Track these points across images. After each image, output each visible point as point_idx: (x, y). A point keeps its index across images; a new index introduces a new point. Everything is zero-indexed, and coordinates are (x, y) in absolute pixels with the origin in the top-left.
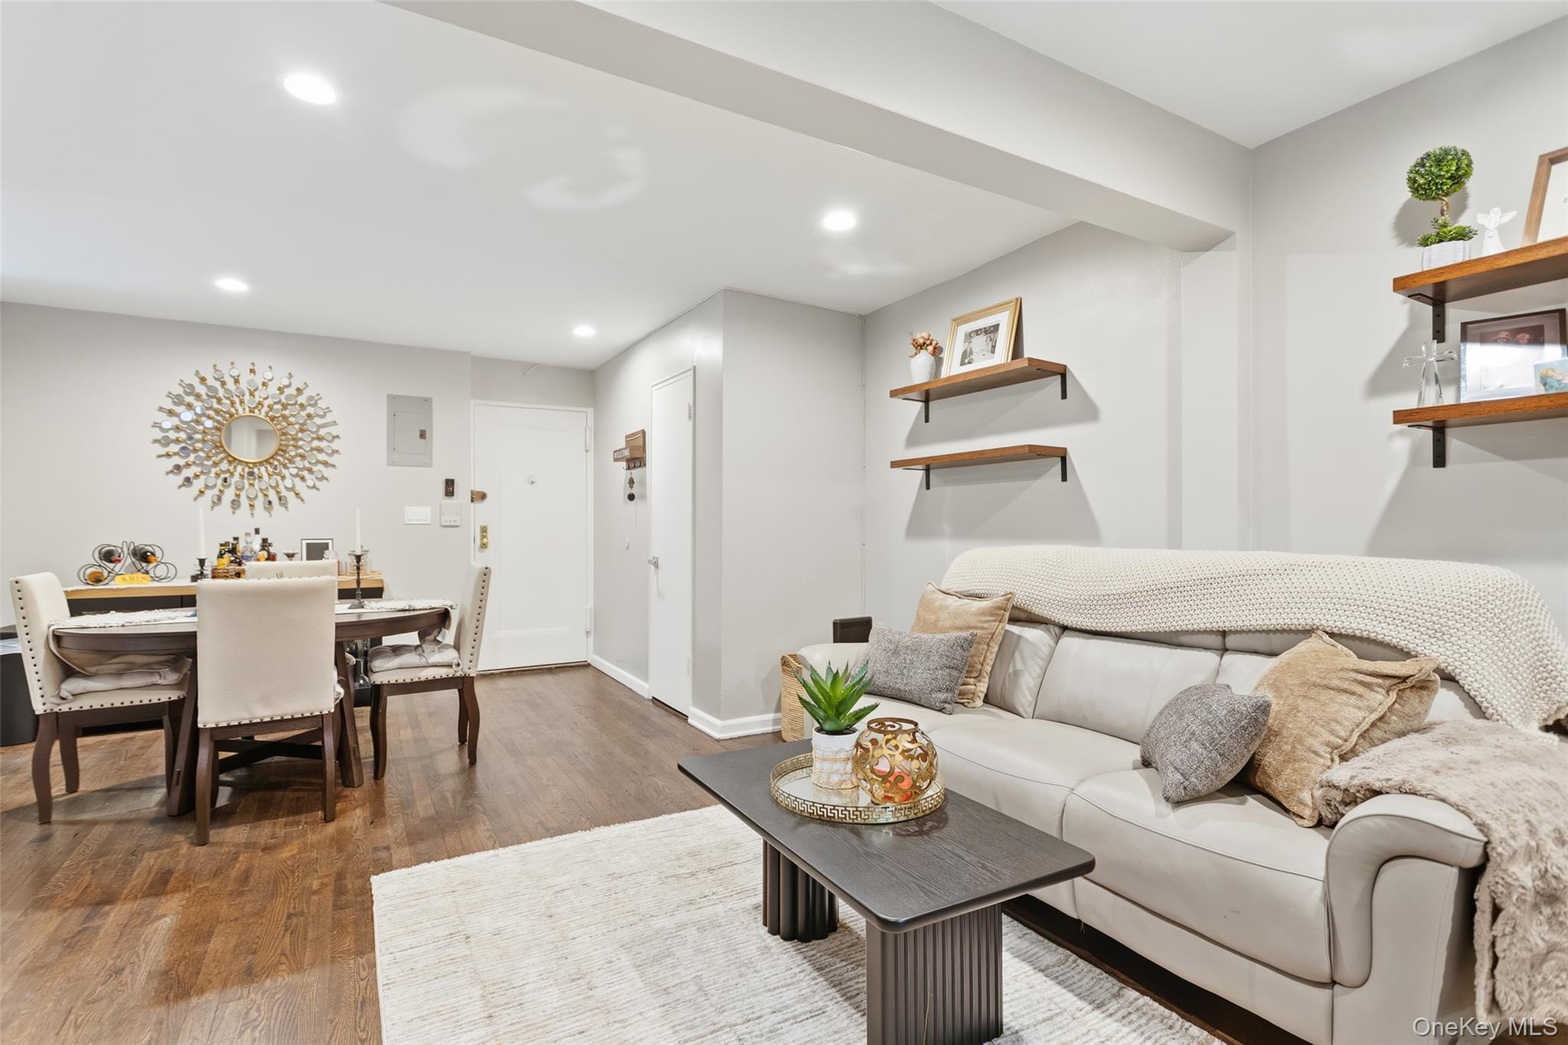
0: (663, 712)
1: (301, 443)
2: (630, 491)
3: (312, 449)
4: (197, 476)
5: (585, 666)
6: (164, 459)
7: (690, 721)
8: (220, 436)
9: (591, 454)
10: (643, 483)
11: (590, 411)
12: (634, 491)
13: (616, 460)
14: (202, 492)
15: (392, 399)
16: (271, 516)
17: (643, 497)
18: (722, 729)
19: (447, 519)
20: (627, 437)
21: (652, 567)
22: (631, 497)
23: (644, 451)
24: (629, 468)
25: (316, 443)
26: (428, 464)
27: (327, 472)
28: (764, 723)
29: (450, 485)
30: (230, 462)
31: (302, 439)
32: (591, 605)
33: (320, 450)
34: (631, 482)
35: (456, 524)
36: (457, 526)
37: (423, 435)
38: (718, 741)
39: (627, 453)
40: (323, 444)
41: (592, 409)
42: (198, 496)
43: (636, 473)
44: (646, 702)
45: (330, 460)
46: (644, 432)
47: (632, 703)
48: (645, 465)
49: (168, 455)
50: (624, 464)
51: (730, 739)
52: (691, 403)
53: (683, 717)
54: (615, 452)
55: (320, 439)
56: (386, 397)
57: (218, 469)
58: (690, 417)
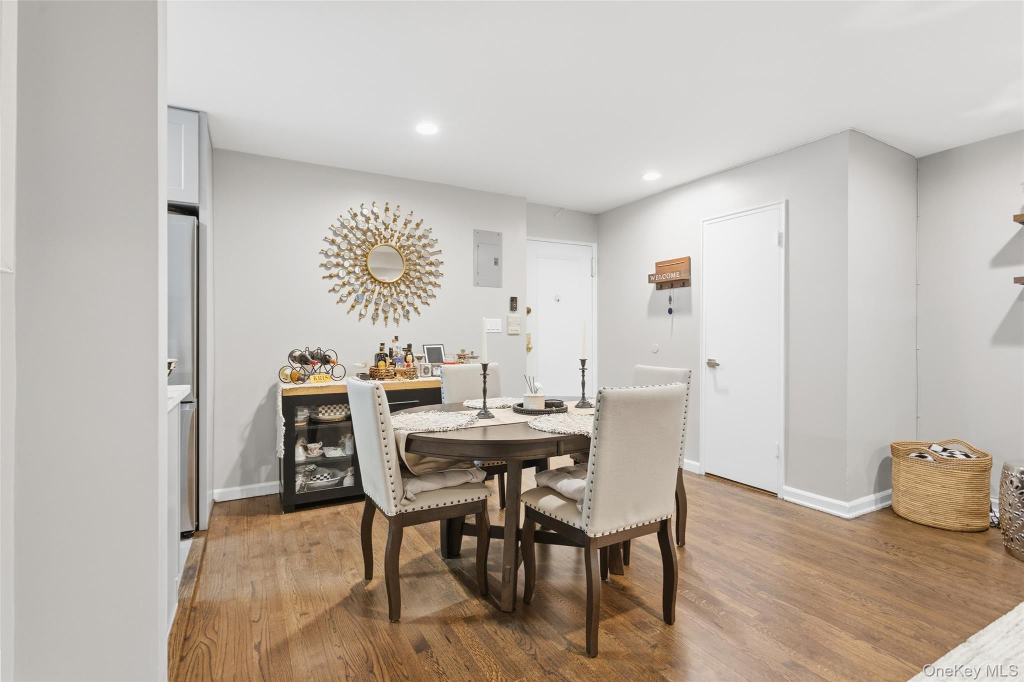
1: (418, 267)
3: (427, 273)
4: (350, 293)
6: (327, 279)
7: (779, 496)
8: (366, 261)
9: (595, 279)
10: (689, 300)
11: (591, 244)
13: (651, 282)
14: (353, 307)
15: (477, 232)
16: (398, 326)
17: (692, 311)
18: (850, 509)
19: (513, 329)
20: (659, 263)
21: (709, 368)
22: (671, 311)
23: (689, 274)
24: (661, 289)
25: (428, 268)
26: (499, 285)
27: (436, 291)
29: (514, 300)
30: (372, 283)
31: (419, 265)
33: (431, 273)
34: (668, 299)
35: (516, 333)
36: (518, 334)
37: (496, 263)
38: (848, 520)
40: (433, 269)
41: (596, 244)
42: (350, 310)
43: (674, 293)
45: (438, 281)
46: (689, 259)
48: (691, 285)
49: (331, 276)
50: (653, 286)
52: (783, 230)
55: (431, 264)
56: (473, 231)
57: (363, 288)
58: (780, 243)
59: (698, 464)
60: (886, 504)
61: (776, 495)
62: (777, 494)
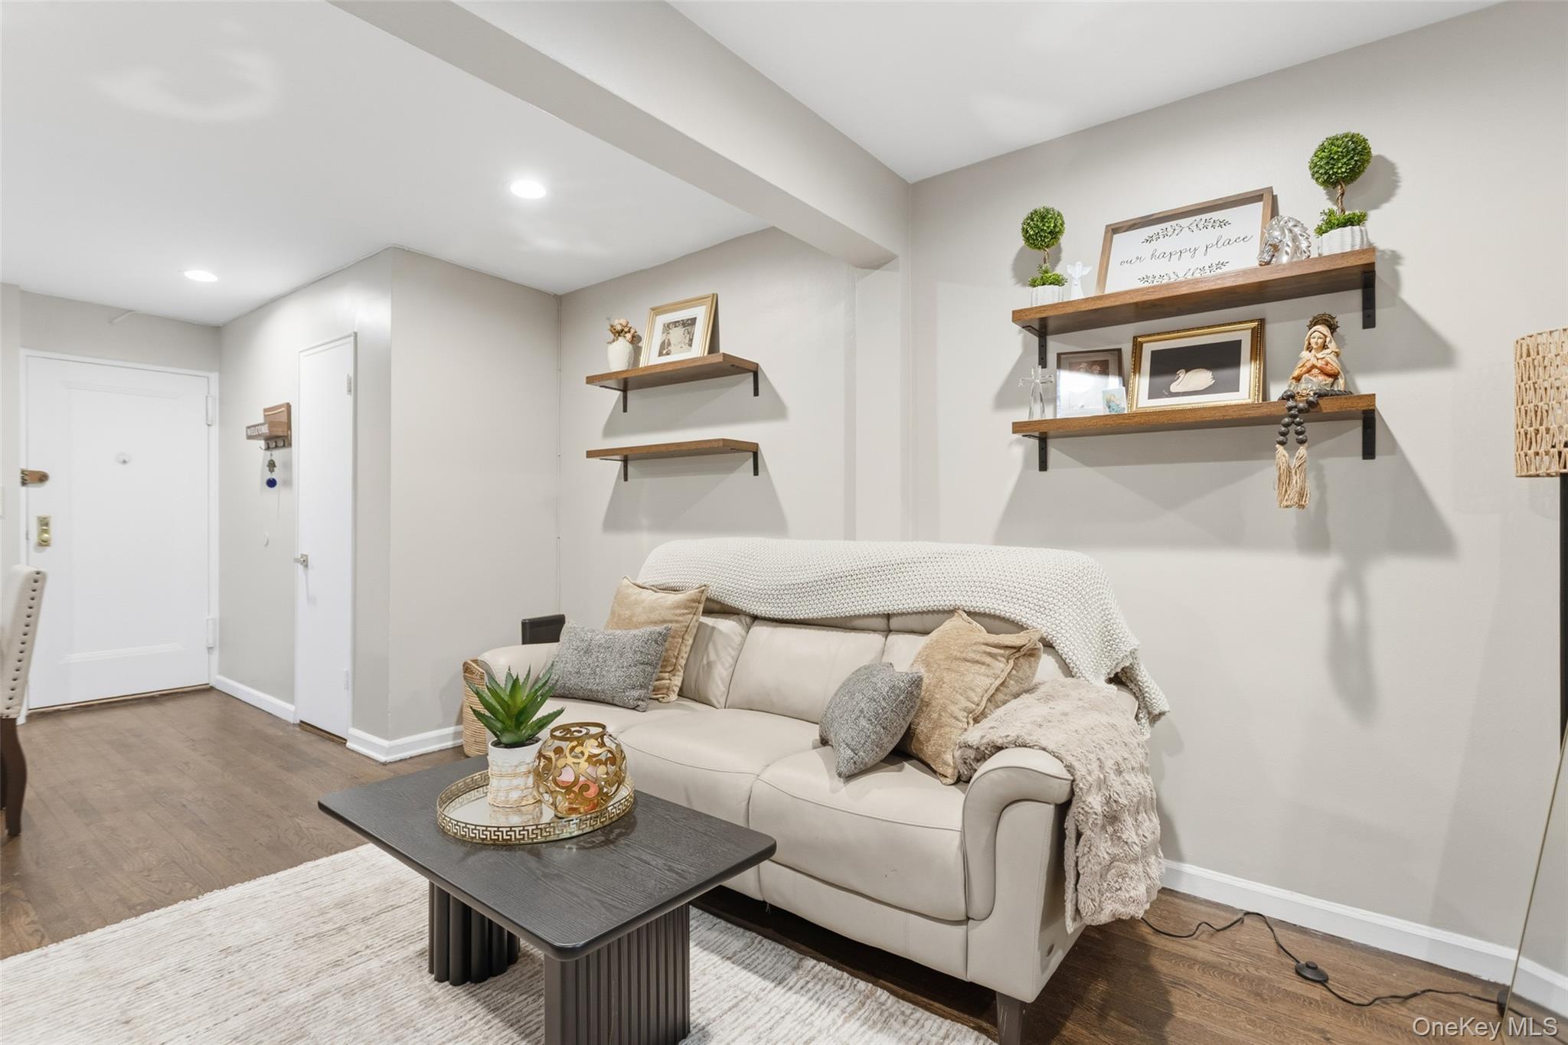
0: (313, 738)
2: (269, 476)
5: (208, 690)
7: (349, 744)
9: (215, 429)
10: (288, 466)
11: (214, 376)
12: (274, 476)
13: (249, 437)
17: (288, 483)
18: (389, 751)
20: (266, 410)
21: (301, 567)
22: (272, 483)
23: (289, 428)
24: (268, 448)
28: (441, 738)
32: (215, 614)
34: (272, 465)
38: (384, 764)
39: (265, 430)
41: (216, 374)
43: (278, 455)
44: (291, 728)
46: (288, 406)
47: (271, 731)
48: (290, 445)
50: (262, 443)
51: (401, 760)
52: (351, 374)
53: (341, 741)
54: (249, 428)
58: (350, 391)
59: (292, 708)
60: (459, 742)
61: (344, 742)
62: (346, 740)
